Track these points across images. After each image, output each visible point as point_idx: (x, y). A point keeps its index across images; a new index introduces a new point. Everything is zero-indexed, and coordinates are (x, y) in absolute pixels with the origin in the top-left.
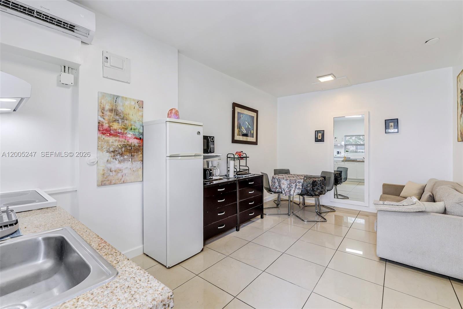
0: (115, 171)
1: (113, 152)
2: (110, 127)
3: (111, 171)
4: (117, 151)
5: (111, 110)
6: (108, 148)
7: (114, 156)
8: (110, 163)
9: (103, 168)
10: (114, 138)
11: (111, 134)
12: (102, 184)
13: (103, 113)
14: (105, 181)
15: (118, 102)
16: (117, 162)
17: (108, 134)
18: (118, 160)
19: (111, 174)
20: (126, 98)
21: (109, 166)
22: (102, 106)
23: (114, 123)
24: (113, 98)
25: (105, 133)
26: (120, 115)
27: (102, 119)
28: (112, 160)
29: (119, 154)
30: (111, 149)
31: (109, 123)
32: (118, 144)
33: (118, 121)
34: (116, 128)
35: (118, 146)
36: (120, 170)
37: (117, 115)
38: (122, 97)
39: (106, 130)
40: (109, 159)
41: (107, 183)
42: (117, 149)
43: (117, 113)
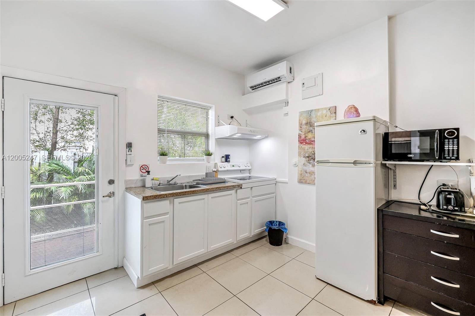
0: (309, 173)
1: (308, 157)
2: (306, 137)
3: (306, 173)
4: (310, 156)
5: (307, 124)
6: (304, 154)
7: (309, 160)
8: (306, 166)
9: (301, 170)
10: (309, 146)
11: (306, 143)
12: (300, 181)
13: (301, 127)
14: (302, 179)
15: (312, 116)
16: (311, 165)
17: (305, 143)
18: (311, 164)
19: (306, 175)
20: (318, 110)
21: (305, 168)
22: (301, 122)
23: (309, 134)
24: (308, 113)
25: (303, 143)
26: (313, 125)
27: (300, 132)
28: (307, 164)
29: (312, 159)
30: (307, 155)
31: (305, 134)
32: (312, 150)
33: (312, 131)
34: (310, 137)
35: (311, 152)
36: (313, 173)
37: (311, 126)
38: (315, 110)
39: (303, 140)
40: (305, 163)
41: (304, 181)
42: (311, 155)
43: (311, 125)
